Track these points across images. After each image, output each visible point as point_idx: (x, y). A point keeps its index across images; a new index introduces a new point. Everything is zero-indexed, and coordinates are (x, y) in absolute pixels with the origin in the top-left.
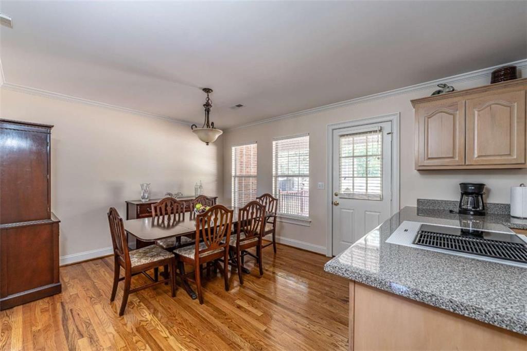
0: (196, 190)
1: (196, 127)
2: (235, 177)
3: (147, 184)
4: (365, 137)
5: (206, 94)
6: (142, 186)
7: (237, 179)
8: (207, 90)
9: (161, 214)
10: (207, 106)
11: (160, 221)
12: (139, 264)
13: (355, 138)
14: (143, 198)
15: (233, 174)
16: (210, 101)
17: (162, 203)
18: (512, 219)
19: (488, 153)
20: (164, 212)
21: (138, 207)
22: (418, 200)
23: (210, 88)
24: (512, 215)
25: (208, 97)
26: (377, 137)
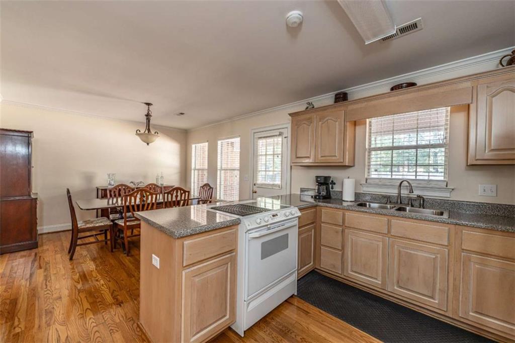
0: (157, 179)
1: (140, 131)
2: (195, 169)
3: (113, 174)
4: (272, 140)
5: (148, 106)
6: (109, 175)
7: (196, 172)
8: (148, 104)
9: (115, 196)
10: (148, 116)
11: (114, 202)
12: (84, 227)
13: (268, 141)
14: (110, 184)
15: (193, 167)
16: (150, 112)
17: (115, 188)
18: (343, 202)
19: (326, 155)
20: (117, 195)
21: (103, 192)
22: (301, 188)
23: (149, 102)
24: (343, 199)
25: (149, 109)
26: (280, 139)
